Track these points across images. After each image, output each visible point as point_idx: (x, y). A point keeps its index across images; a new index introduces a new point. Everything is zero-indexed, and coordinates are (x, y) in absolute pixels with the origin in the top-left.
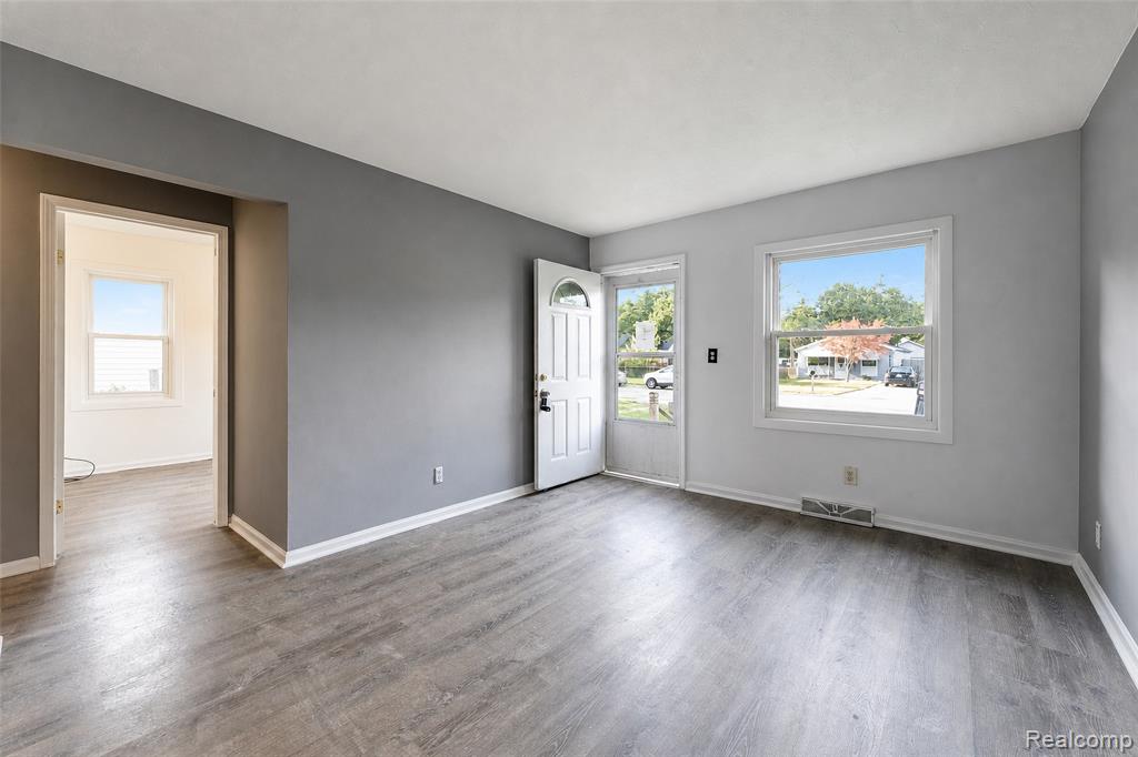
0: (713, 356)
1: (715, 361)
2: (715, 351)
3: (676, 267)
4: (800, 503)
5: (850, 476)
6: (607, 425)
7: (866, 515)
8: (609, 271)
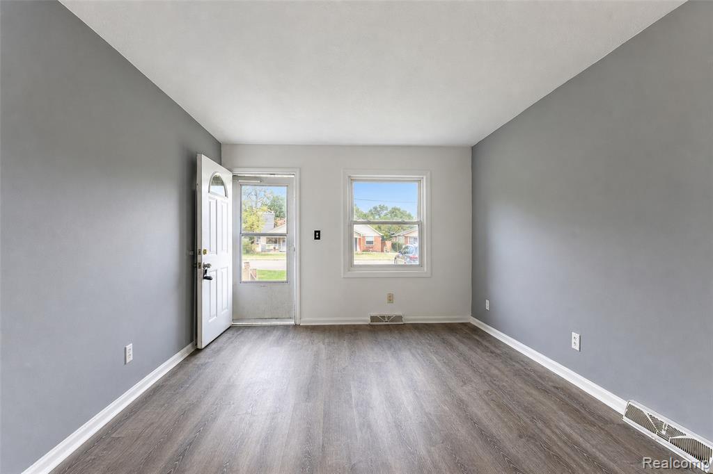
0: (317, 235)
1: (319, 238)
2: (319, 232)
3: (293, 176)
4: (369, 319)
5: (390, 299)
6: (234, 286)
7: (400, 318)
8: (238, 172)
